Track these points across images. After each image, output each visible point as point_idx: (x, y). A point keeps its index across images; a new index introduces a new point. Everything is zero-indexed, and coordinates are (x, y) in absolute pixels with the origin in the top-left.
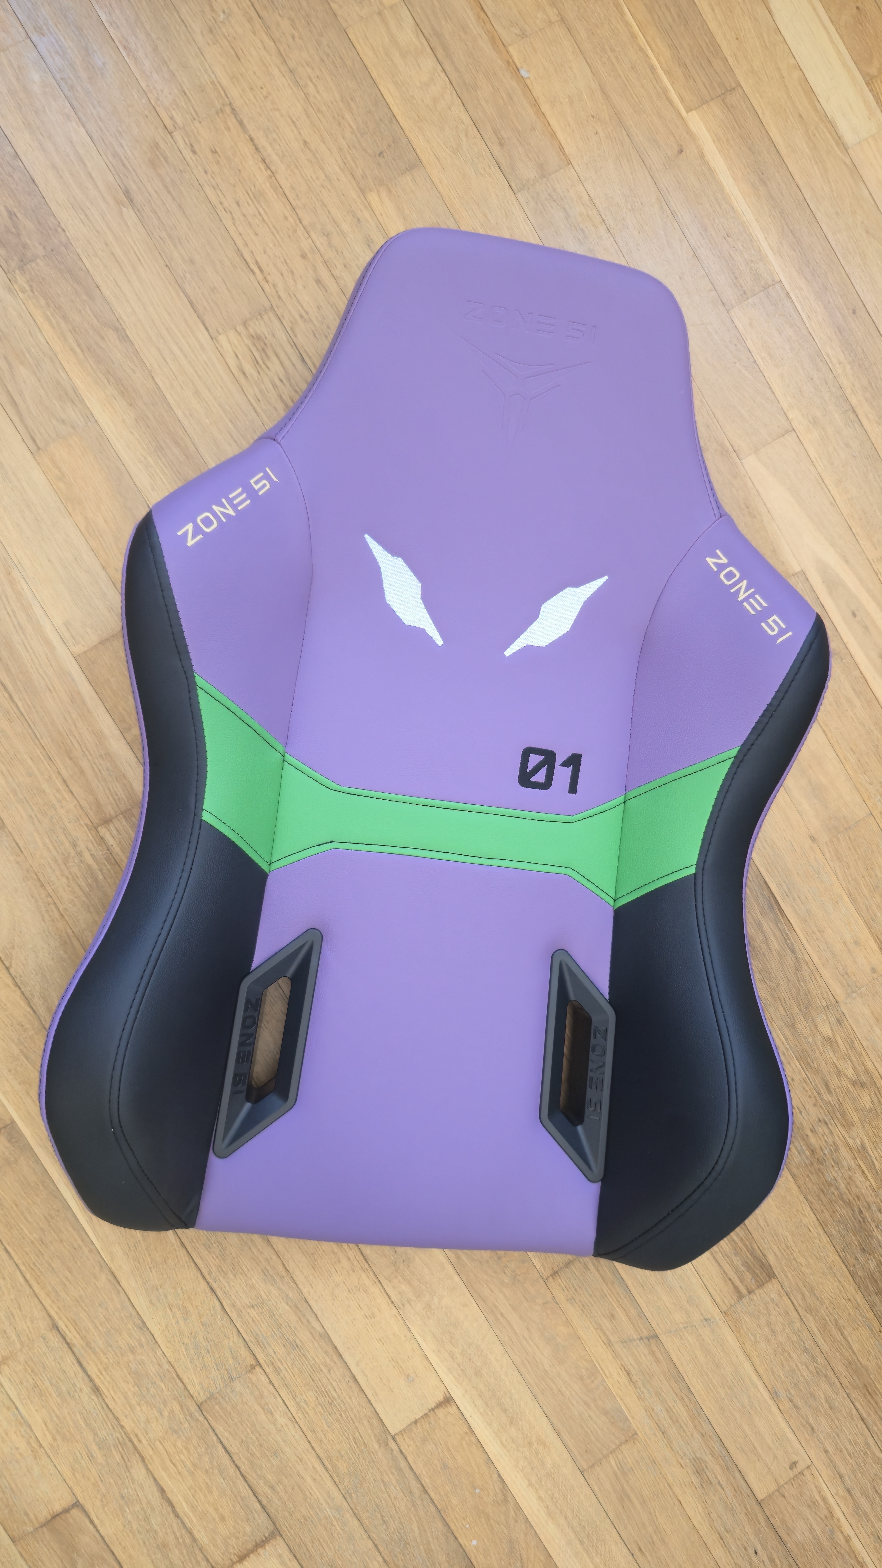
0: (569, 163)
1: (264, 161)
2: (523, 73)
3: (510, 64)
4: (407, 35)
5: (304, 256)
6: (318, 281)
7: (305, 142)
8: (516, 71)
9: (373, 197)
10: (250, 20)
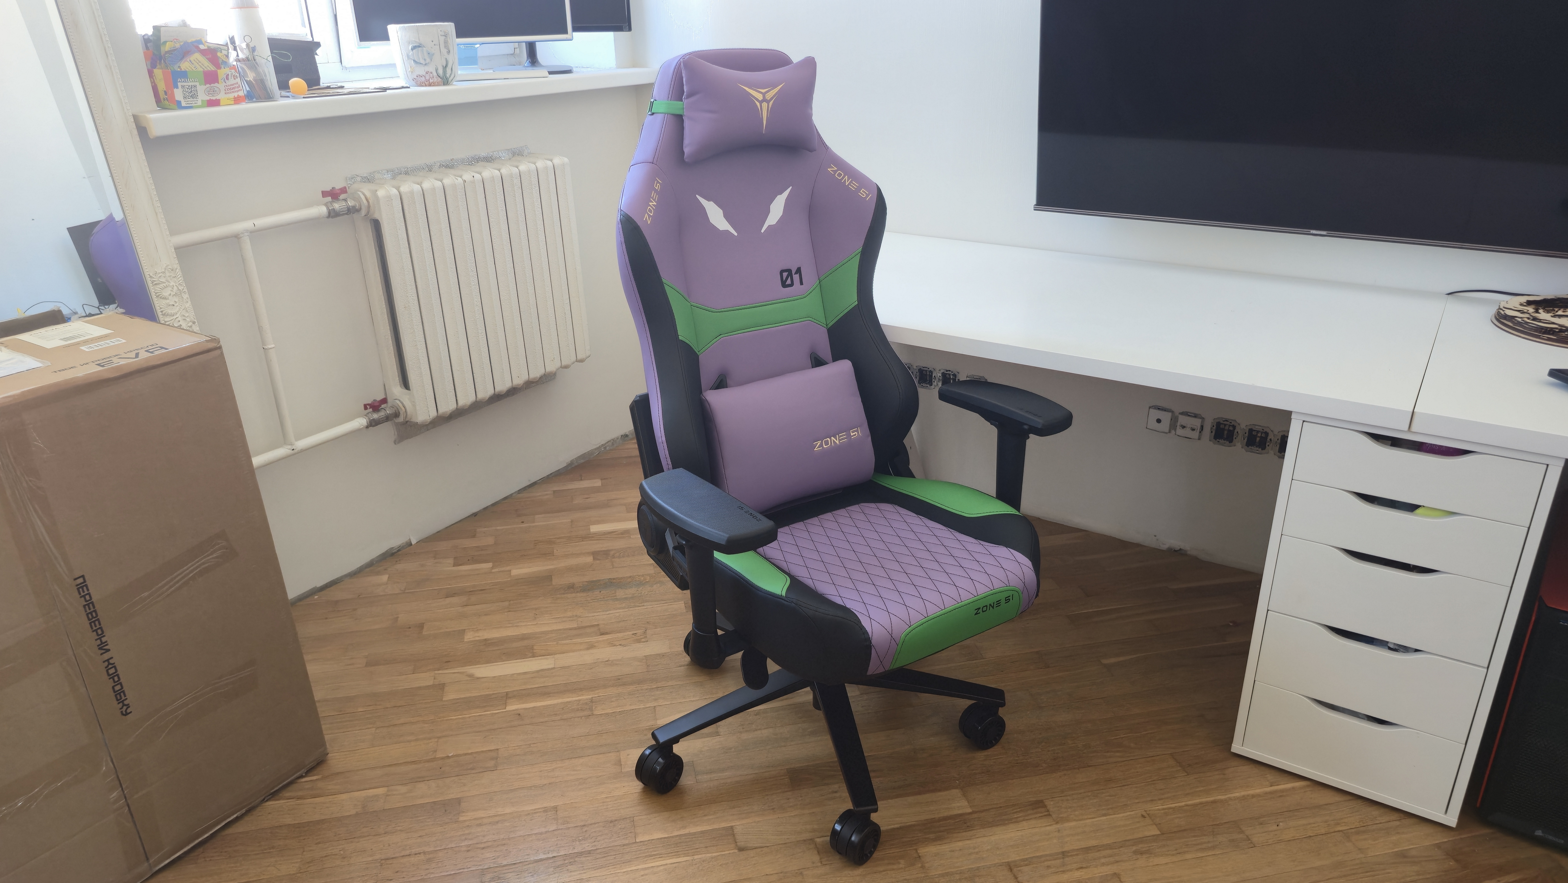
0: (498, 749)
1: (416, 854)
2: (450, 755)
3: (443, 758)
4: (403, 789)
5: (468, 851)
6: (483, 848)
7: (420, 836)
8: (448, 757)
9: (461, 819)
10: (352, 842)
